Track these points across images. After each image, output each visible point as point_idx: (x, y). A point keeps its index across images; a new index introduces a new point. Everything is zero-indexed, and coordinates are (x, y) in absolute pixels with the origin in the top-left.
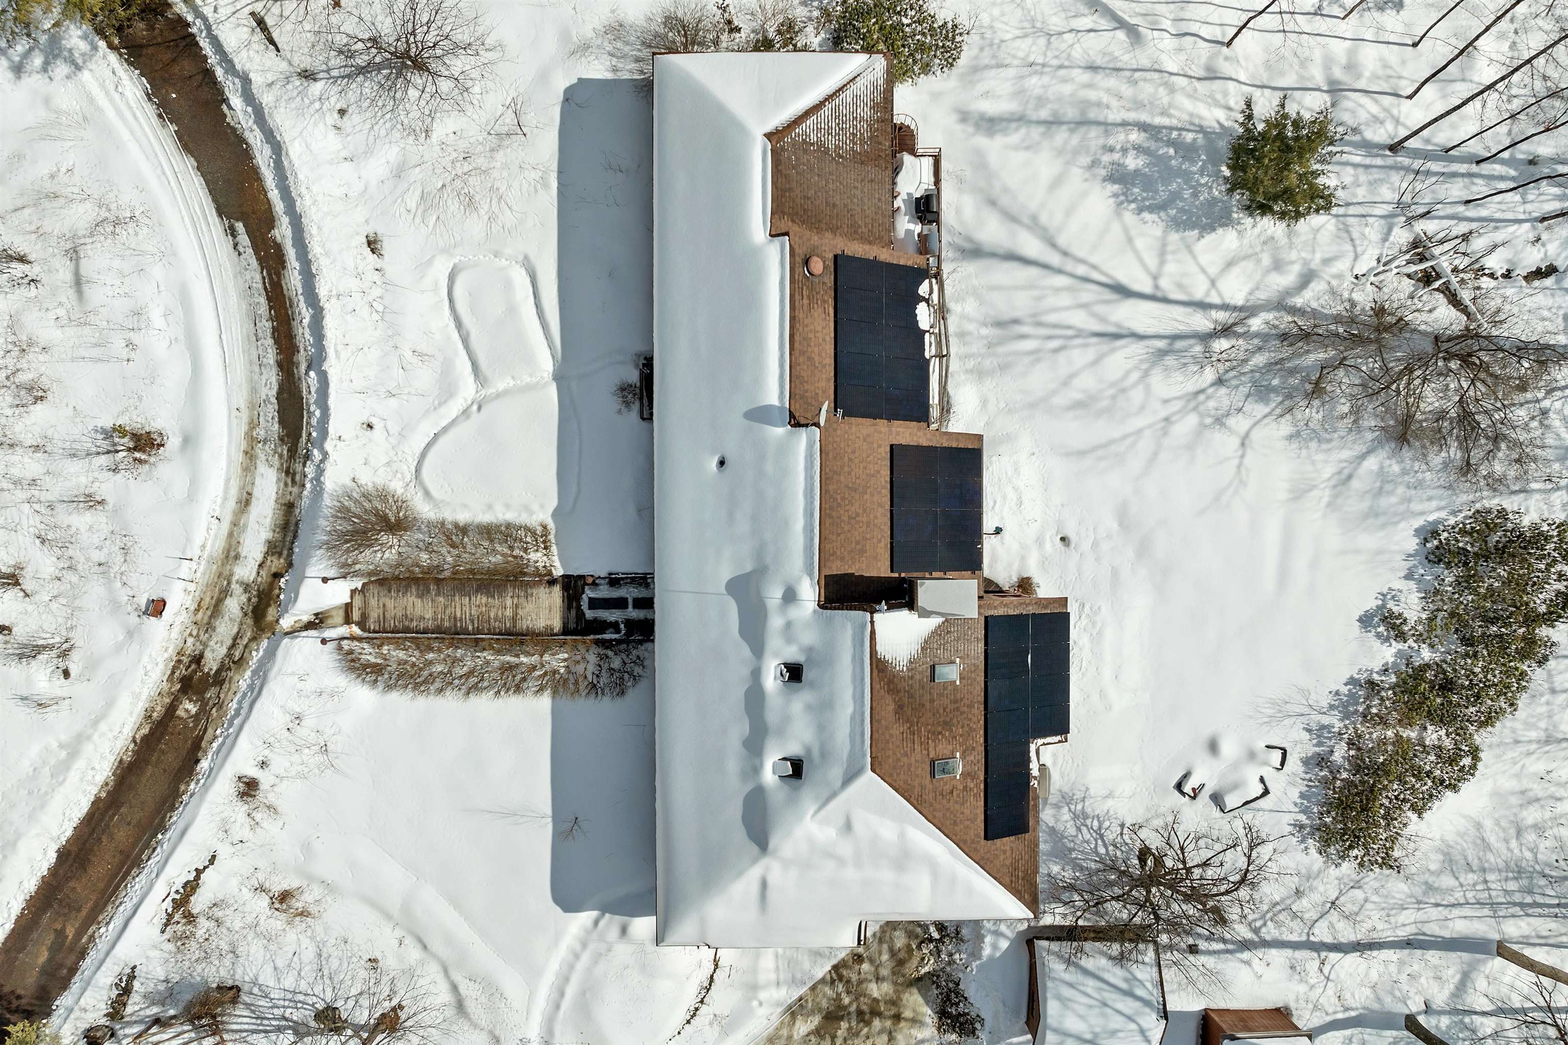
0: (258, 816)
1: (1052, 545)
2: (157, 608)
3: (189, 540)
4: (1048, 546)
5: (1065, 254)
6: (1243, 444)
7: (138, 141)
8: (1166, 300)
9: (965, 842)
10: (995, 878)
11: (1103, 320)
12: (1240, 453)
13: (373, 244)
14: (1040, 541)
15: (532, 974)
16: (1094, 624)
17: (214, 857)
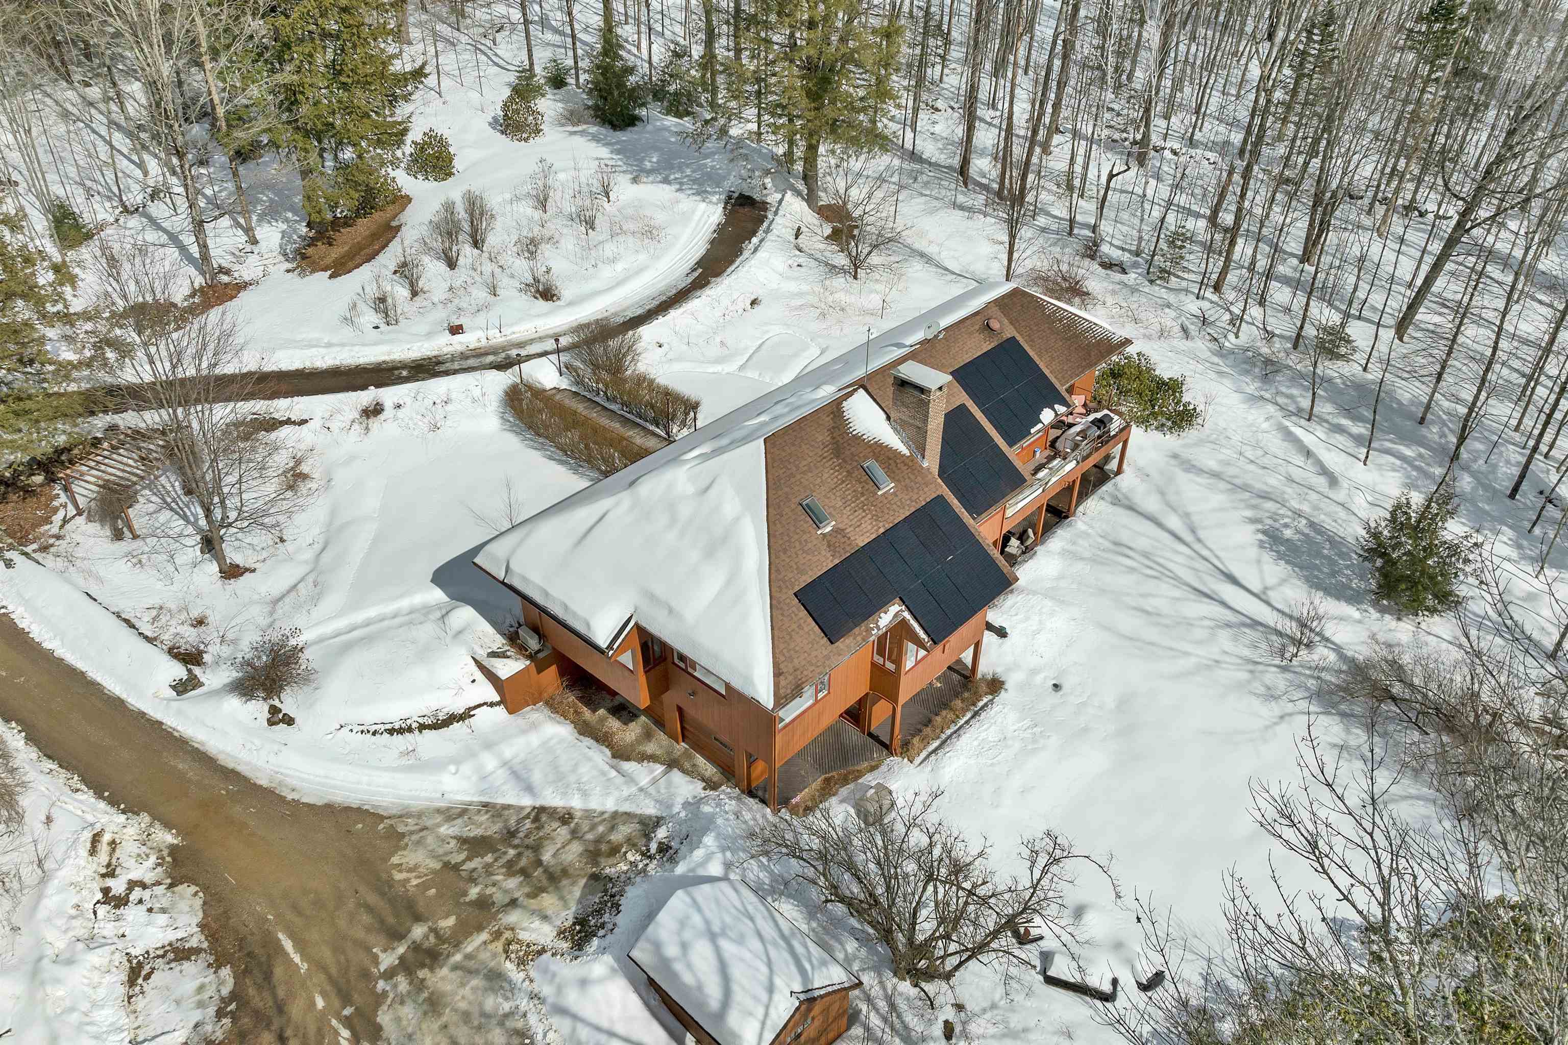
0: (356, 426)
1: (1044, 680)
2: (456, 330)
3: (512, 325)
4: (1039, 679)
5: (1199, 540)
6: (1282, 717)
7: (697, 225)
8: (1268, 603)
9: (778, 571)
10: (773, 638)
11: (1205, 584)
12: (1274, 720)
13: (754, 303)
14: (1034, 672)
15: (354, 605)
16: (1034, 741)
17: (305, 421)
